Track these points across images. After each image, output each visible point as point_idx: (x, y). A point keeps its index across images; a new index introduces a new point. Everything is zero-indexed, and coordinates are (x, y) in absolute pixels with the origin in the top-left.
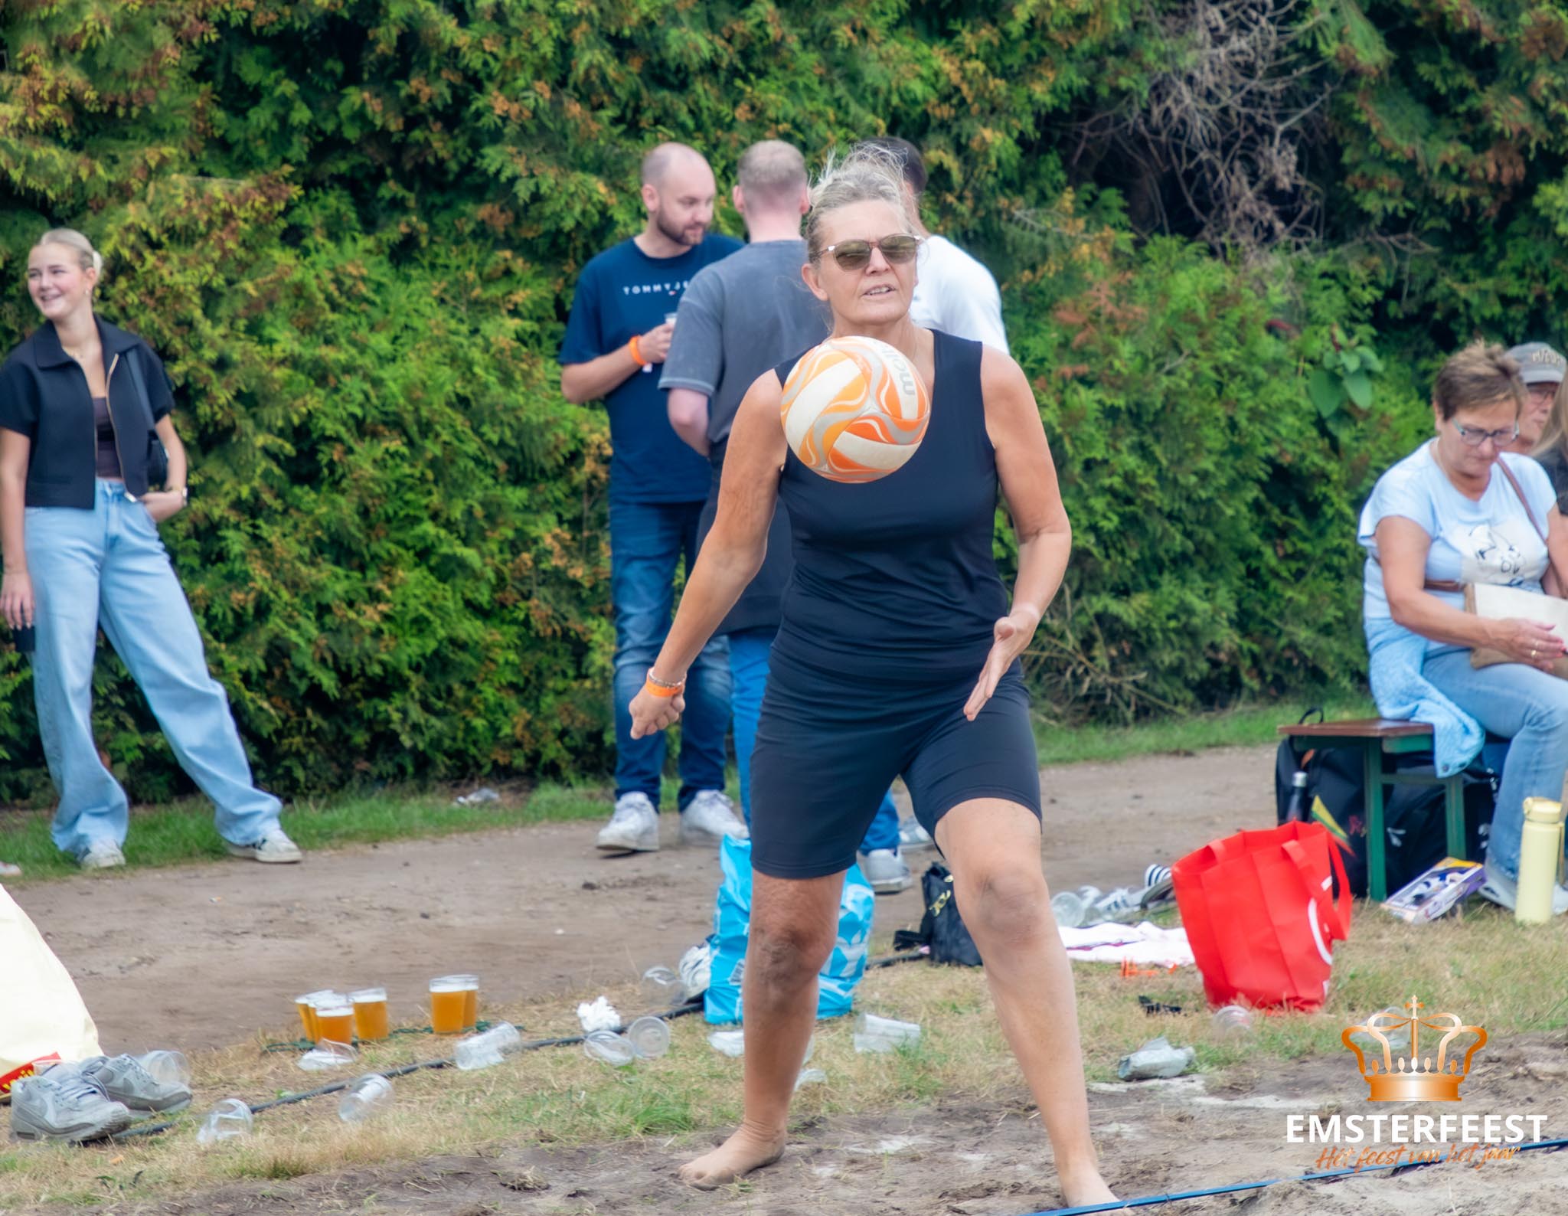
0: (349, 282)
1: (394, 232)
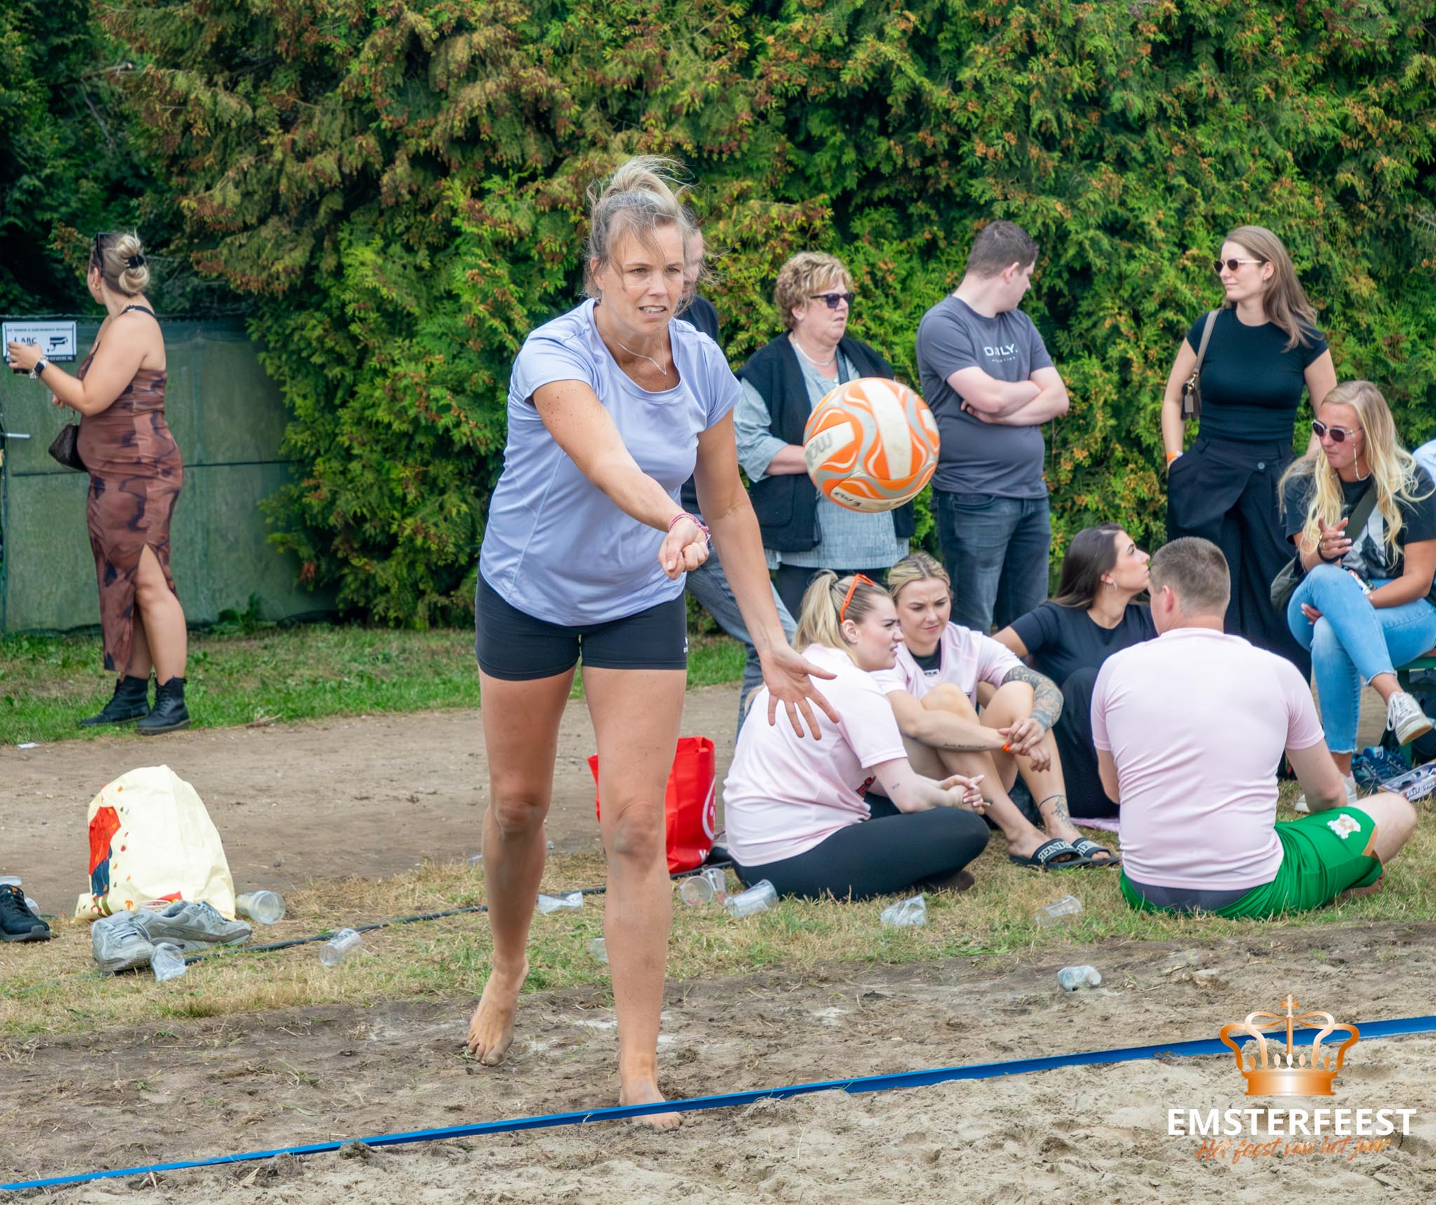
0: (880, 274)
1: (920, 238)
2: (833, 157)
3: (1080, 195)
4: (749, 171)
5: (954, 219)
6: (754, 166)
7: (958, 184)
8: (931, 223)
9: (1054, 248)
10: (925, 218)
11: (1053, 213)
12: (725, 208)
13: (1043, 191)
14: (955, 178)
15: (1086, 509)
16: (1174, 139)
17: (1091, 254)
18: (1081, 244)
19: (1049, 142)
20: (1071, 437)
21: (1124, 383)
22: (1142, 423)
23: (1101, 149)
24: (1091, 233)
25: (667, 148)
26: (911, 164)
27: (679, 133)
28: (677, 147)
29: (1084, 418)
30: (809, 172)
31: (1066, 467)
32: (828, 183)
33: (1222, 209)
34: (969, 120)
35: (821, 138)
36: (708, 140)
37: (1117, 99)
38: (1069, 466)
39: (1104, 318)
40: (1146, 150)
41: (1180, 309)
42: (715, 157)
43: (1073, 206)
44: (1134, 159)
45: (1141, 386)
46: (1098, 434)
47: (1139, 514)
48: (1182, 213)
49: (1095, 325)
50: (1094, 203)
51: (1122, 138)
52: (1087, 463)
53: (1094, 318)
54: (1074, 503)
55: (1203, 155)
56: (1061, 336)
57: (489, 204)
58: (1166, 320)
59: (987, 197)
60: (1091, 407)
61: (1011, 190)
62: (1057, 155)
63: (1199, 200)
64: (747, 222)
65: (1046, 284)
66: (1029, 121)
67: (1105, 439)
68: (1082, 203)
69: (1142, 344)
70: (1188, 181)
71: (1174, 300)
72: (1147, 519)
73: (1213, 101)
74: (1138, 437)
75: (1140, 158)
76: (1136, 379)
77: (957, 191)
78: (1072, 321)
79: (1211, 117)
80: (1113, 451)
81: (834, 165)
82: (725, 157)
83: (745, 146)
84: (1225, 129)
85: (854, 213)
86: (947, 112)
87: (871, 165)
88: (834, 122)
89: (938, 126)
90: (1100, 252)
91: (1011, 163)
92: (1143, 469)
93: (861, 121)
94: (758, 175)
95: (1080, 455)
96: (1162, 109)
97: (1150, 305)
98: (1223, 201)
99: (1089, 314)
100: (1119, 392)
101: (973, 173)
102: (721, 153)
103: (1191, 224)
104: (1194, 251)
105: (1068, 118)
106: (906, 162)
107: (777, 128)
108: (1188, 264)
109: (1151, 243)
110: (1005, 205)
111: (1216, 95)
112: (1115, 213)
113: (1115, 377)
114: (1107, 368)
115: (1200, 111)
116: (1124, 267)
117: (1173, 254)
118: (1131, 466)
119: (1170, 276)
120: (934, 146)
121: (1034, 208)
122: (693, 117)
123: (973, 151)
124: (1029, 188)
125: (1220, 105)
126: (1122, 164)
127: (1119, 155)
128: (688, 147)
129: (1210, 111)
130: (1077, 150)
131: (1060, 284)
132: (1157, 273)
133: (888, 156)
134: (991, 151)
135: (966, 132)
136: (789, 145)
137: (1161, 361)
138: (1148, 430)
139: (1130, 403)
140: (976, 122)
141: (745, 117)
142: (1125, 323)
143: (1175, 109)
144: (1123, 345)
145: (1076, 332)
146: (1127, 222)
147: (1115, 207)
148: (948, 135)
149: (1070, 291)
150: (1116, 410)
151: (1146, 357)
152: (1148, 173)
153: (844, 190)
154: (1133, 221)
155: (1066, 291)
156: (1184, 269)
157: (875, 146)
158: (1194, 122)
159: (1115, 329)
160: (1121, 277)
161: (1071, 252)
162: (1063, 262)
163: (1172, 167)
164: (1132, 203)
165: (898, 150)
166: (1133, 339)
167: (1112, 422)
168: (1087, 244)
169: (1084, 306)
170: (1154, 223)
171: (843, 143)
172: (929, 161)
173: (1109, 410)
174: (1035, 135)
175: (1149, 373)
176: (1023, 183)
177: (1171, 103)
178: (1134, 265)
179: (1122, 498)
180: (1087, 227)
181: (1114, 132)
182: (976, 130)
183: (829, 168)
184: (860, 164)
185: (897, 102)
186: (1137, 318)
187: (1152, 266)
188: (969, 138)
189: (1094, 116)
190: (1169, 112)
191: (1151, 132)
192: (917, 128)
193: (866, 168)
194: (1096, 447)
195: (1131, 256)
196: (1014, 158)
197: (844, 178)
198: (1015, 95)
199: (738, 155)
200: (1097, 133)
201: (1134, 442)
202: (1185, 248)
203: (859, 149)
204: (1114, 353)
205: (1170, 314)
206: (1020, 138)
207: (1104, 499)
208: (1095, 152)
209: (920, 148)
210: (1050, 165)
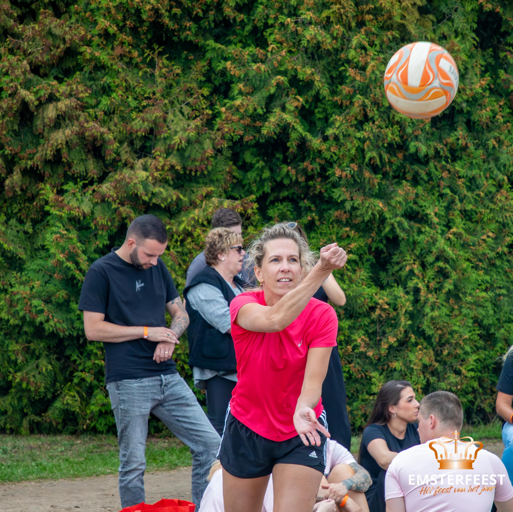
2: (258, 175)
3: (393, 198)
4: (212, 182)
5: (324, 209)
6: (215, 179)
7: (326, 191)
8: (312, 211)
9: (379, 227)
10: (308, 209)
11: (377, 208)
12: (198, 202)
13: (372, 196)
14: (325, 187)
15: (395, 370)
16: (443, 169)
17: (398, 230)
18: (392, 225)
19: (375, 169)
20: (387, 330)
21: (416, 301)
22: (426, 323)
23: (404, 173)
24: (398, 219)
25: (166, 168)
26: (300, 180)
27: (173, 160)
28: (172, 167)
29: (394, 320)
30: (244, 182)
31: (384, 346)
32: (255, 189)
33: (469, 207)
34: (332, 156)
35: (251, 164)
36: (189, 164)
37: (412, 146)
38: (386, 346)
39: (406, 266)
40: (429, 174)
41: (446, 261)
42: (193, 174)
43: (389, 204)
44: (422, 179)
45: (425, 303)
46: (402, 329)
47: (424, 373)
48: (448, 208)
49: (401, 269)
50: (400, 203)
51: (416, 167)
52: (396, 345)
53: (400, 265)
54: (388, 366)
55: (459, 177)
56: (383, 275)
57: (67, 198)
58: (439, 267)
59: (342, 198)
60: (398, 314)
61: (355, 195)
62: (380, 176)
63: (457, 201)
64: (210, 210)
65: (374, 246)
66: (364, 157)
67: (405, 332)
68: (393, 203)
69: (426, 280)
70: (451, 192)
71: (443, 256)
72: (428, 376)
73: (465, 148)
74: (423, 331)
75: (426, 178)
76: (422, 299)
77: (326, 195)
78: (389, 266)
79: (464, 157)
80: (410, 338)
81: (258, 179)
82: (198, 174)
83: (210, 168)
84: (471, 163)
85: (269, 205)
86: (320, 152)
87: (278, 179)
88: (259, 155)
89: (314, 159)
90: (403, 229)
91: (355, 180)
92: (426, 348)
93: (273, 155)
94: (216, 184)
95: (392, 340)
96: (437, 152)
97: (430, 259)
98: (470, 203)
99: (398, 263)
100: (413, 306)
101: (335, 185)
102: (196, 171)
103: (453, 215)
104: (454, 230)
105: (386, 157)
106: (297, 178)
107: (228, 158)
108: (451, 236)
109: (431, 225)
110: (351, 203)
111: (466, 144)
112: (411, 208)
113: (412, 298)
114: (407, 293)
115: (458, 153)
116: (416, 237)
117: (443, 231)
118: (420, 346)
119: (441, 243)
120: (312, 170)
121: (367, 205)
122: (181, 151)
123: (334, 174)
124: (364, 194)
125: (468, 150)
126: (415, 181)
127: (414, 176)
128: (178, 168)
129: (464, 153)
130: (391, 174)
131: (381, 246)
132: (435, 241)
133: (287, 175)
134: (344, 173)
135: (330, 163)
136: (234, 167)
137: (436, 289)
138: (429, 327)
139: (419, 312)
140: (335, 158)
141: (210, 152)
142: (417, 268)
143: (444, 152)
144: (416, 280)
145: (390, 273)
146: (418, 213)
147: (411, 205)
148: (320, 164)
149: (387, 249)
150: (411, 316)
151: (428, 287)
152: (430, 187)
153: (264, 192)
154: (421, 212)
155: (385, 250)
156: (449, 239)
157: (280, 169)
158: (455, 159)
159: (412, 272)
160: (415, 243)
161: (387, 229)
162: (383, 234)
163: (443, 183)
164: (421, 203)
165: (293, 172)
166: (421, 277)
167: (409, 322)
168: (396, 225)
169: (395, 259)
170: (433, 214)
171: (263, 167)
172: (310, 178)
173: (408, 315)
174: (367, 165)
175: (430, 296)
176: (361, 191)
177: (442, 149)
178: (422, 237)
179: (414, 364)
180: (396, 216)
181: (412, 164)
182: (335, 162)
183: (255, 181)
184: (272, 179)
185: (292, 145)
186: (423, 265)
187: (432, 238)
188: (332, 166)
189: (400, 155)
190: (442, 153)
191: (431, 164)
192: (303, 160)
193: (275, 181)
194: (401, 336)
195: (420, 232)
196: (356, 178)
197: (263, 186)
198: (357, 143)
199: (206, 173)
200: (402, 164)
201: (421, 333)
202: (450, 228)
203: (272, 170)
204: (411, 284)
205: (441, 264)
206: (360, 167)
207: (405, 364)
208: (401, 174)
209: (305, 171)
210: (376, 182)
